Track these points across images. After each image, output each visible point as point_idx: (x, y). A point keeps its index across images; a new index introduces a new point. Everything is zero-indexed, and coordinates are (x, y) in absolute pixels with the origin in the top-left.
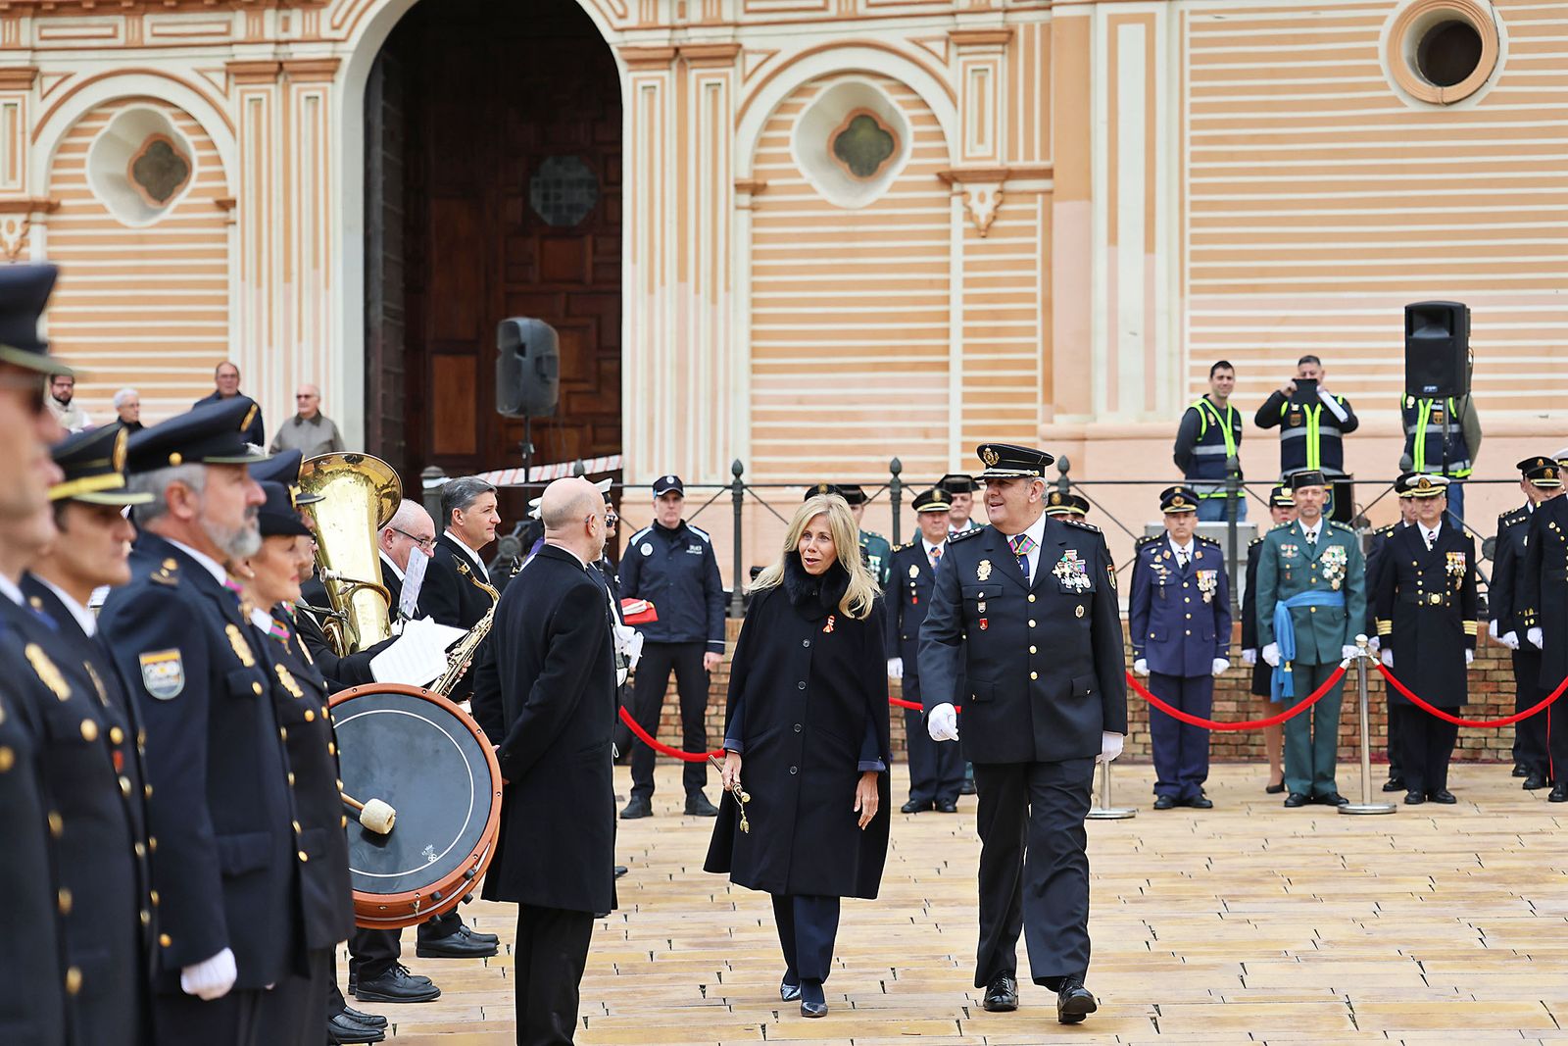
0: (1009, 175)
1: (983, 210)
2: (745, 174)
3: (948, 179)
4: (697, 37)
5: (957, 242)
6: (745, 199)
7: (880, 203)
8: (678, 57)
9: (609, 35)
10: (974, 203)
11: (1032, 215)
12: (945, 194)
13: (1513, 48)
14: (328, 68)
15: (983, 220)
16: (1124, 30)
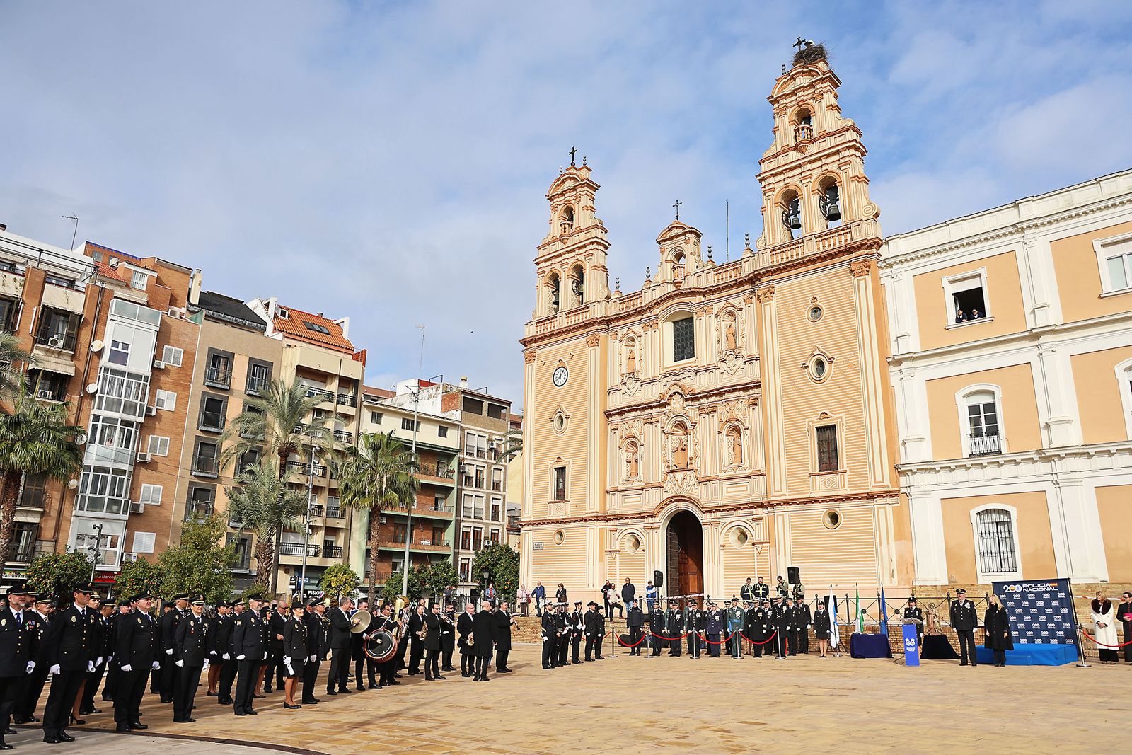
0: (763, 543)
1: (759, 550)
2: (722, 544)
3: (753, 544)
4: (714, 520)
5: (756, 555)
6: (722, 548)
7: (744, 548)
8: (711, 524)
9: (701, 521)
10: (758, 548)
11: (767, 549)
12: (754, 546)
13: (844, 518)
14: (659, 527)
16: (779, 517)
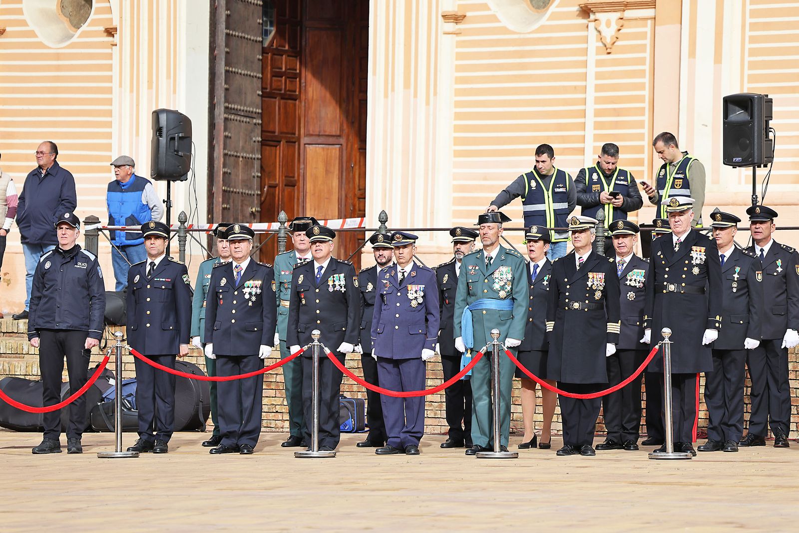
0: (625, 6)
1: (609, 33)
2: (449, 8)
3: (586, 10)
5: (592, 58)
6: (451, 26)
7: (542, 29)
10: (602, 28)
11: (643, 36)
12: (585, 21)
15: (608, 41)
